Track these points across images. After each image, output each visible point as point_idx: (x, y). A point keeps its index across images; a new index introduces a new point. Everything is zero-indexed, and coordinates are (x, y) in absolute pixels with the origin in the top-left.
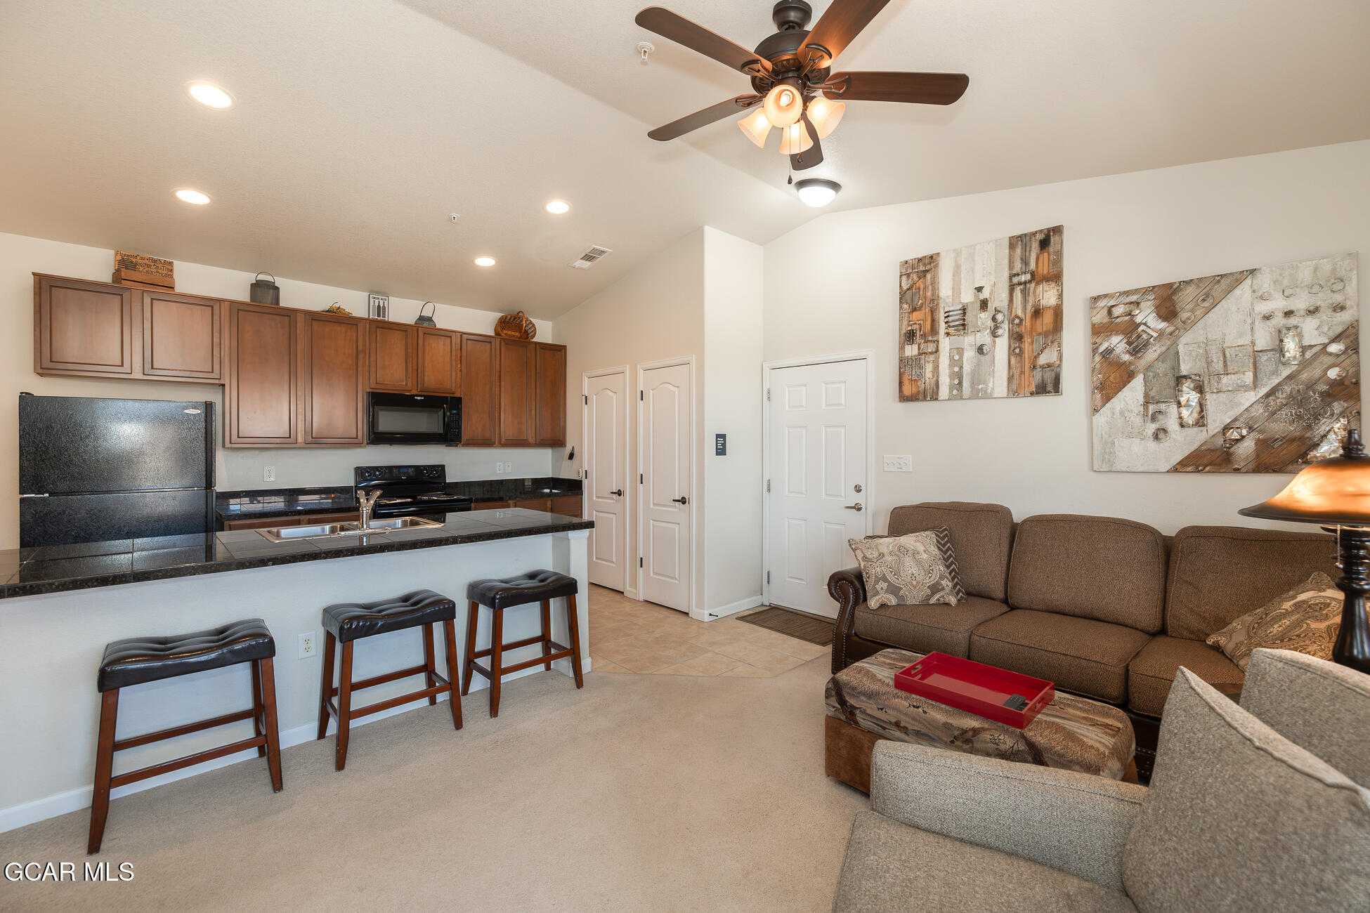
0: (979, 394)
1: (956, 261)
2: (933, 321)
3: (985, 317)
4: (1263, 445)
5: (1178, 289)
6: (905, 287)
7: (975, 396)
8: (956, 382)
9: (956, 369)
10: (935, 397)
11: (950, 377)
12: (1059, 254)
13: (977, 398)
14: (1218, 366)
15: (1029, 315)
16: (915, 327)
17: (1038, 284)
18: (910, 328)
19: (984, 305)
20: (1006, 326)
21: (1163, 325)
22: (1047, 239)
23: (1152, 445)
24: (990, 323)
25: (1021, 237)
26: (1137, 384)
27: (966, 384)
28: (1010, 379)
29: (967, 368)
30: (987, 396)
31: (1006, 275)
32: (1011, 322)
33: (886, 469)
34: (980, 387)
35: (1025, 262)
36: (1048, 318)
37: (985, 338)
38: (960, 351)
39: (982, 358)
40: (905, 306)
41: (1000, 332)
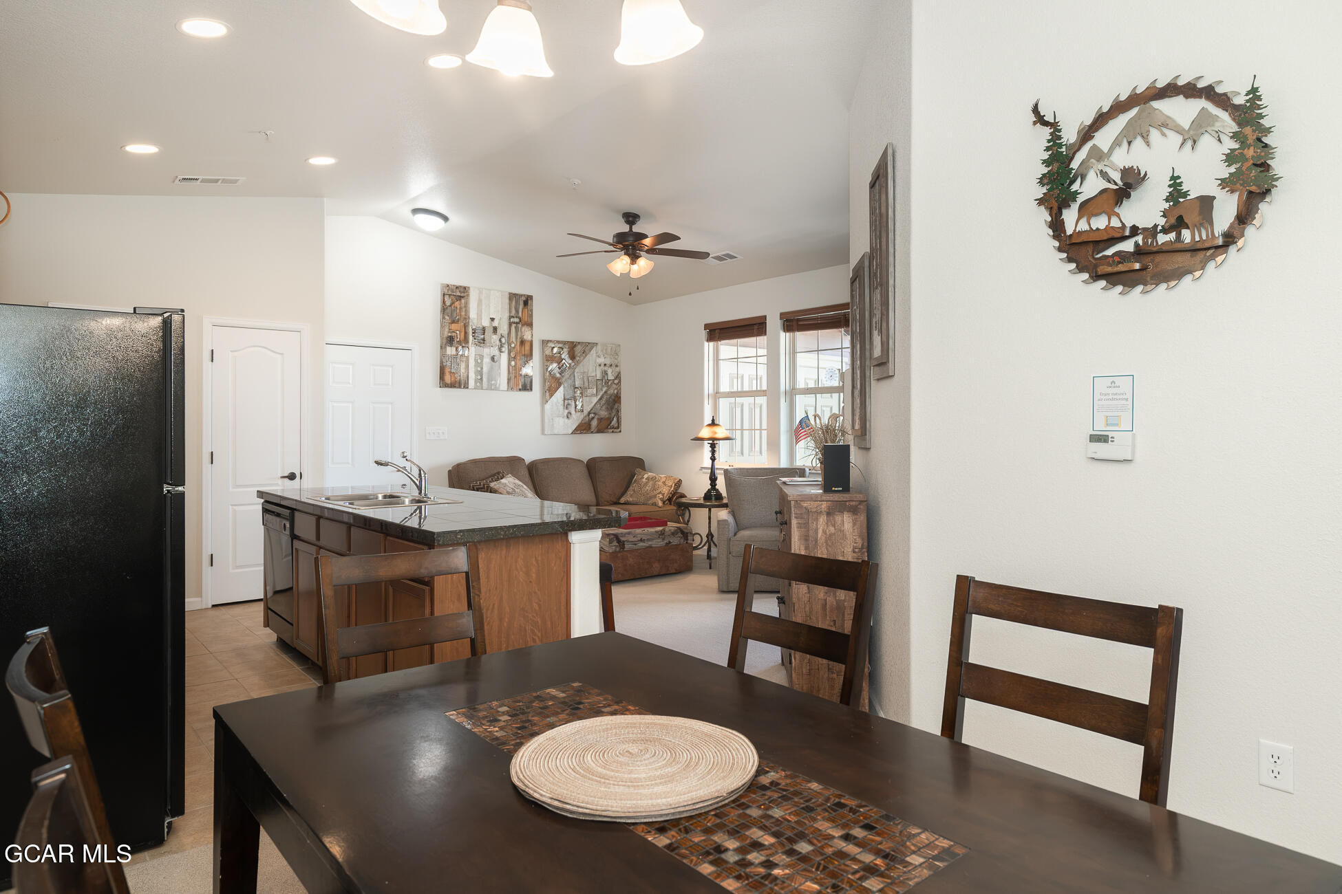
0: (492, 387)
1: (479, 297)
2: (466, 333)
3: (495, 338)
4: (600, 420)
5: (575, 346)
6: (448, 303)
7: (490, 388)
8: (479, 377)
9: (479, 369)
10: (466, 387)
11: (475, 373)
12: (532, 311)
13: (492, 389)
14: (586, 384)
15: (518, 344)
16: (454, 334)
17: (523, 325)
18: (450, 334)
19: (495, 329)
20: (506, 346)
21: (570, 361)
22: (527, 301)
23: (566, 420)
24: (498, 343)
25: (515, 295)
26: (561, 389)
27: (485, 380)
28: (509, 380)
29: (485, 369)
30: (497, 389)
31: (507, 315)
32: (509, 345)
33: (428, 437)
34: (493, 382)
35: (517, 311)
36: (527, 347)
37: (495, 351)
38: (482, 357)
39: (494, 363)
40: (447, 317)
41: (503, 349)
